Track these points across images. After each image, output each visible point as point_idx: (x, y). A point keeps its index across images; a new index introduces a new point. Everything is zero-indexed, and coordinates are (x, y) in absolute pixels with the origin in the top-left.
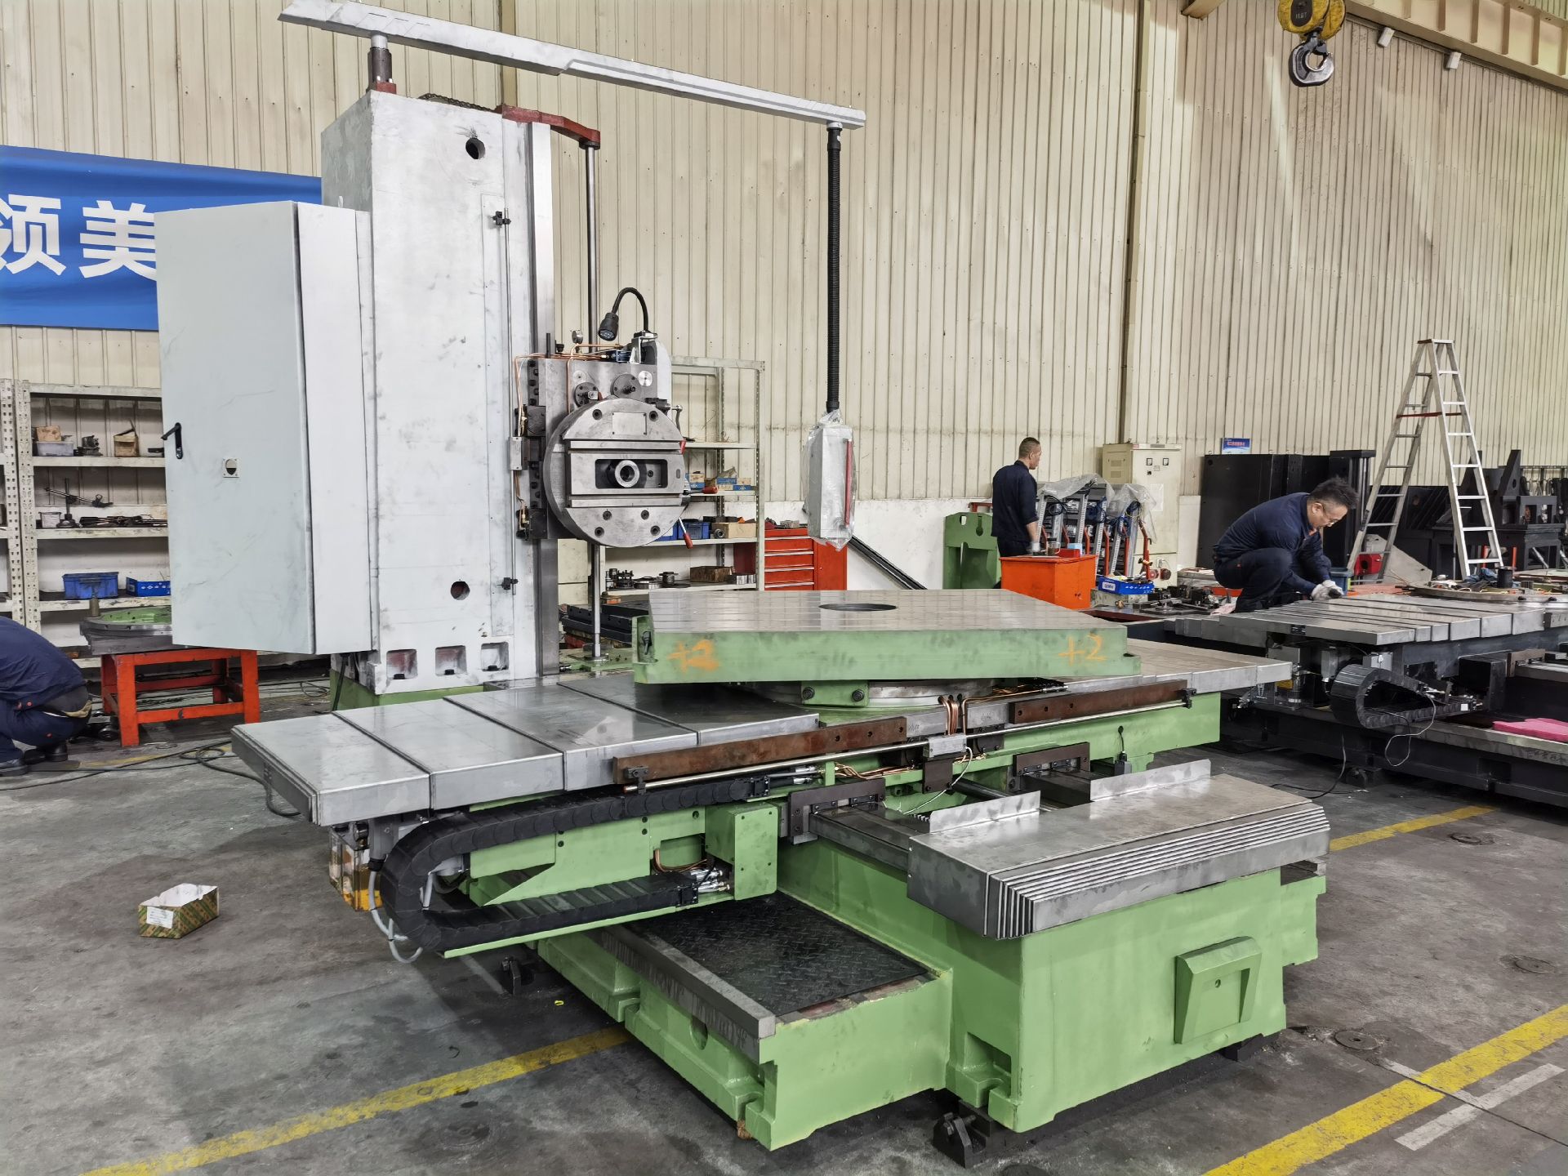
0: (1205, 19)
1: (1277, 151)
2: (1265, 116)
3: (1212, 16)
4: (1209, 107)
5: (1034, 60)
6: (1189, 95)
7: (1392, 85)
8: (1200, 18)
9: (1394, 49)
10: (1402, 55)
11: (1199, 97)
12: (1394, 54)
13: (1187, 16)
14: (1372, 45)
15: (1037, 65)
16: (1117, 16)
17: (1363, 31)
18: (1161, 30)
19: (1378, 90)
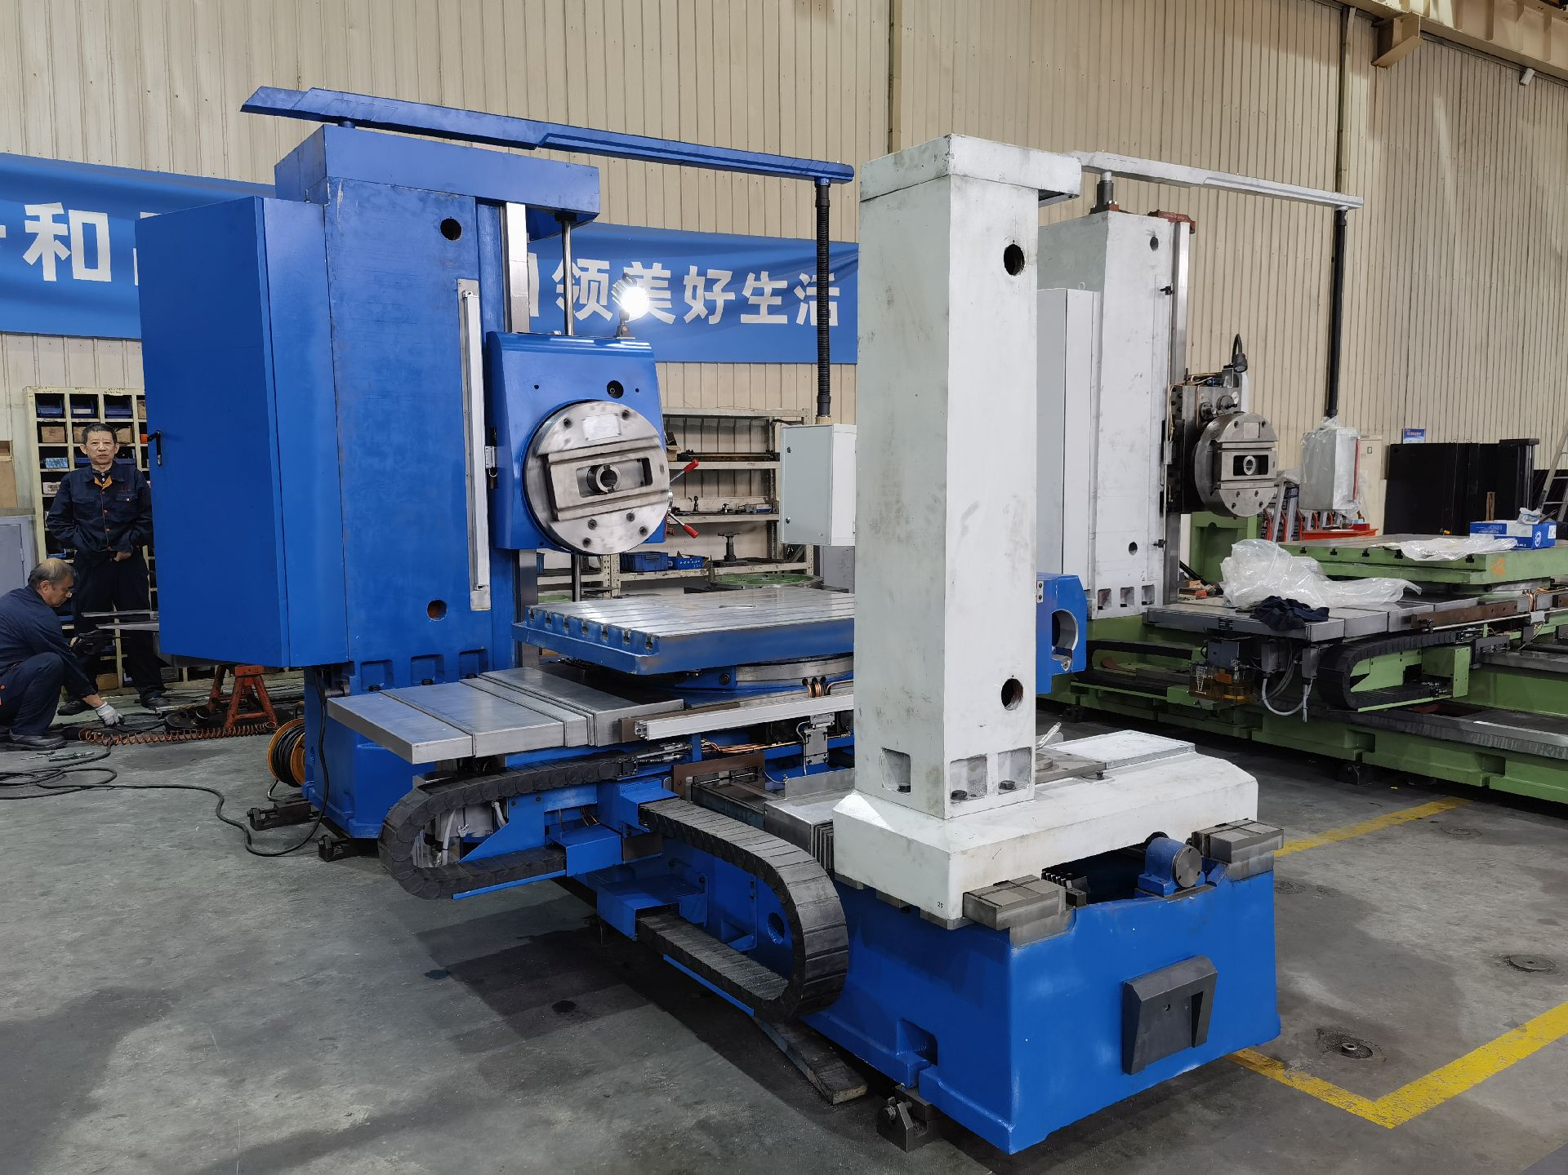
0: (1389, 69)
1: (1443, 179)
2: (1435, 149)
3: (1395, 67)
4: (1392, 143)
5: (1263, 109)
6: (1378, 133)
7: (1531, 118)
8: (1386, 67)
9: (1533, 86)
10: (1538, 92)
11: (1385, 135)
12: (1532, 92)
13: (1376, 66)
14: (1516, 84)
15: (1266, 113)
16: (1324, 69)
17: (1509, 72)
18: (1356, 79)
19: (1520, 121)
